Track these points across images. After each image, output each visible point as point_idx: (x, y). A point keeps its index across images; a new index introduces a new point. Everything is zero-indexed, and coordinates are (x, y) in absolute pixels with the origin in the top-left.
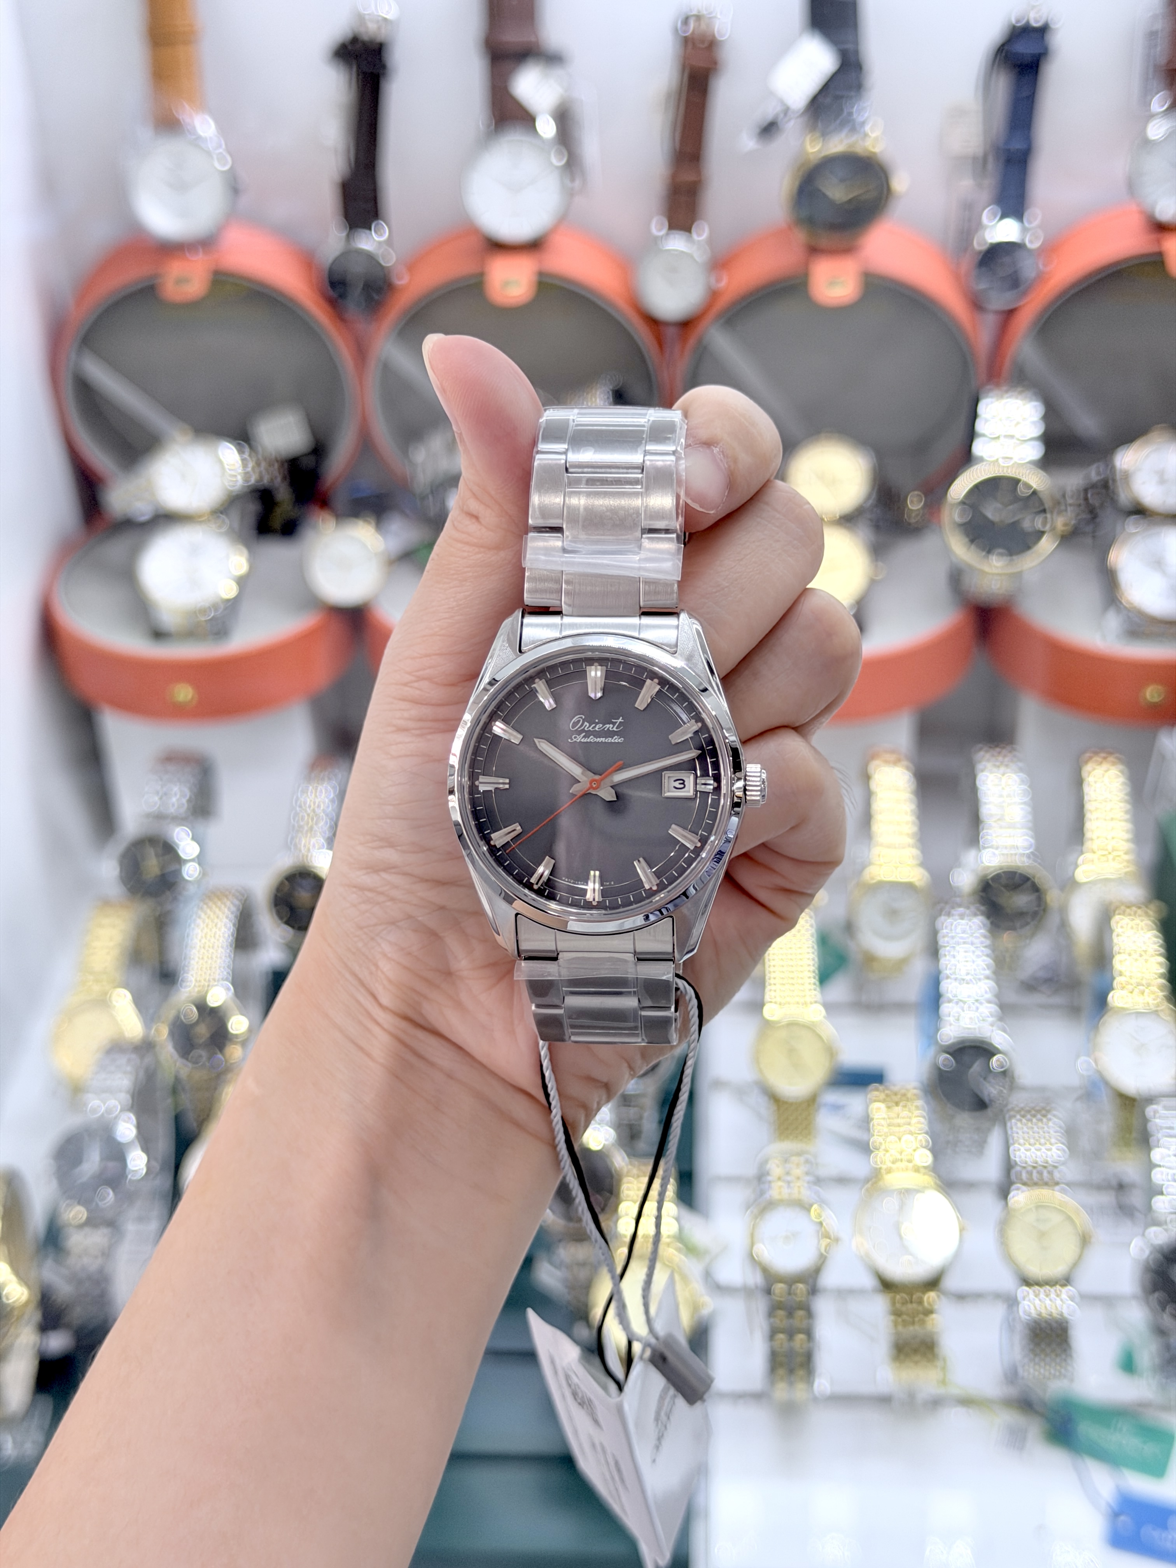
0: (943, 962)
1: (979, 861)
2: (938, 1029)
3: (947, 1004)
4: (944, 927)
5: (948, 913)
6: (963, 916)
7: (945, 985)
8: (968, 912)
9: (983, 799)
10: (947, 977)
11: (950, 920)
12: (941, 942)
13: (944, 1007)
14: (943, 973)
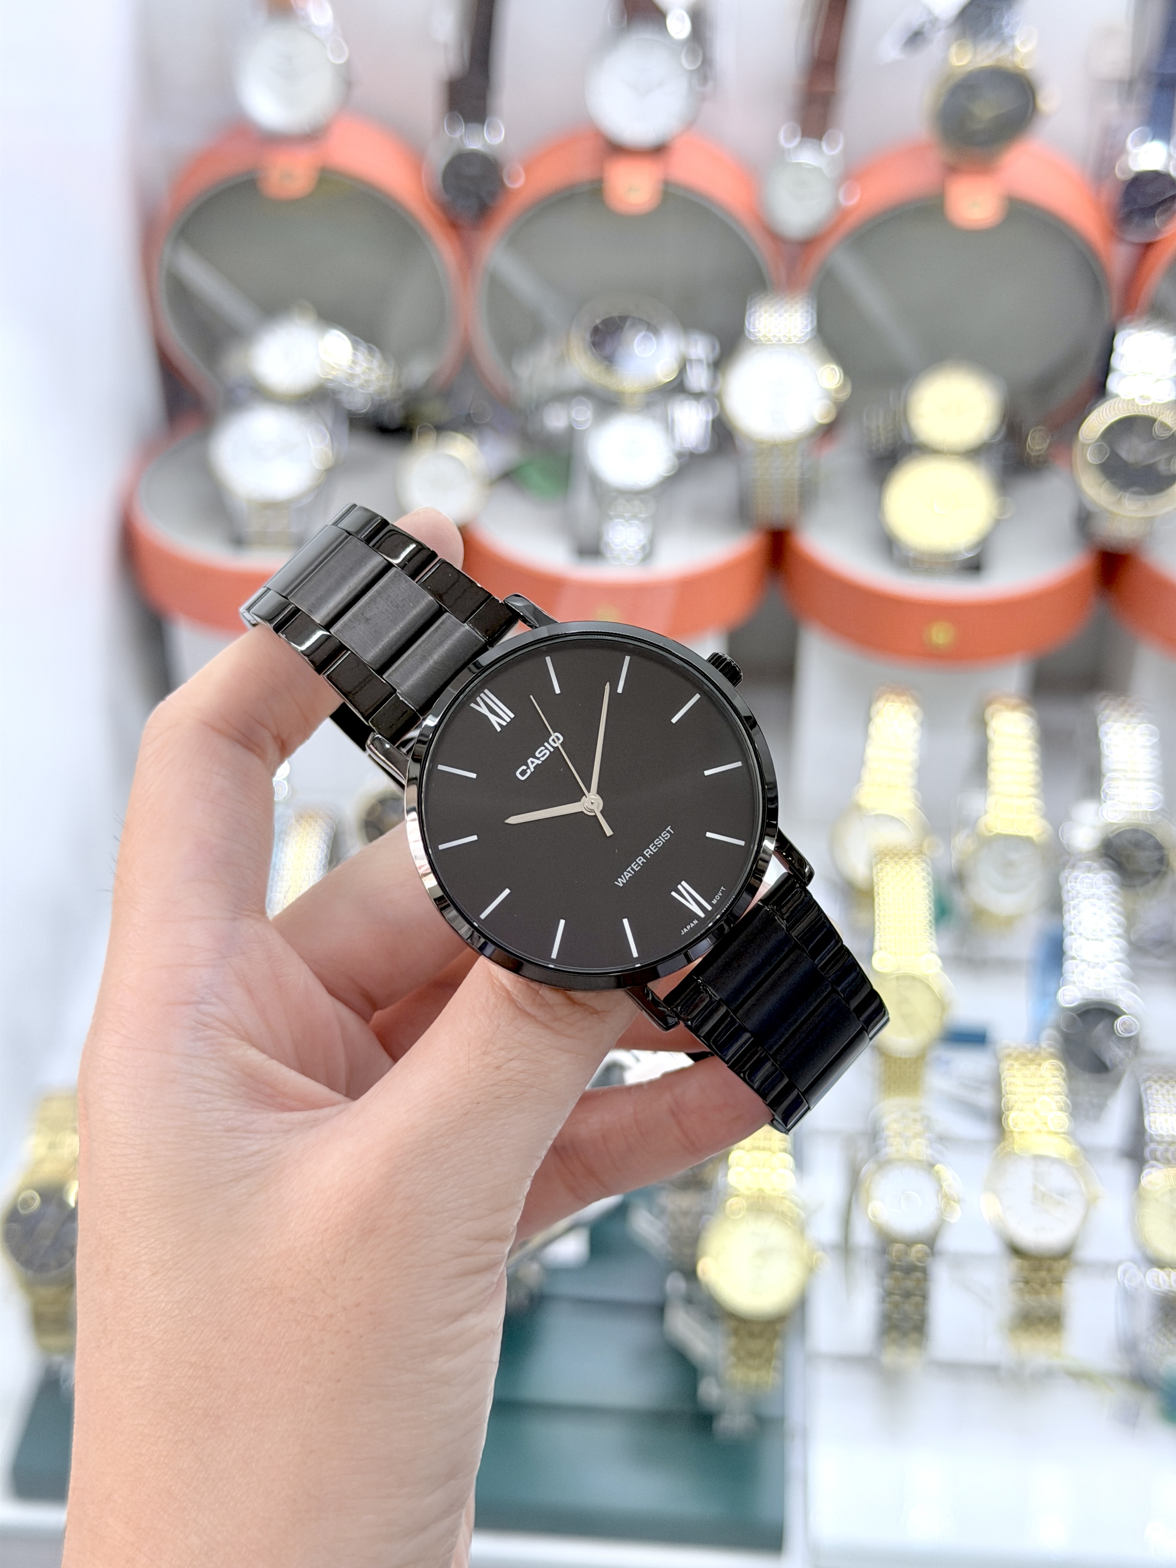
0: (1067, 917)
1: (1101, 816)
2: (1059, 988)
3: (1070, 962)
4: (1069, 881)
5: (1073, 867)
6: (1089, 869)
7: (1068, 942)
8: (1095, 865)
9: (1105, 751)
10: (1072, 934)
11: (1076, 873)
12: (1065, 897)
13: (1068, 965)
14: (1068, 929)
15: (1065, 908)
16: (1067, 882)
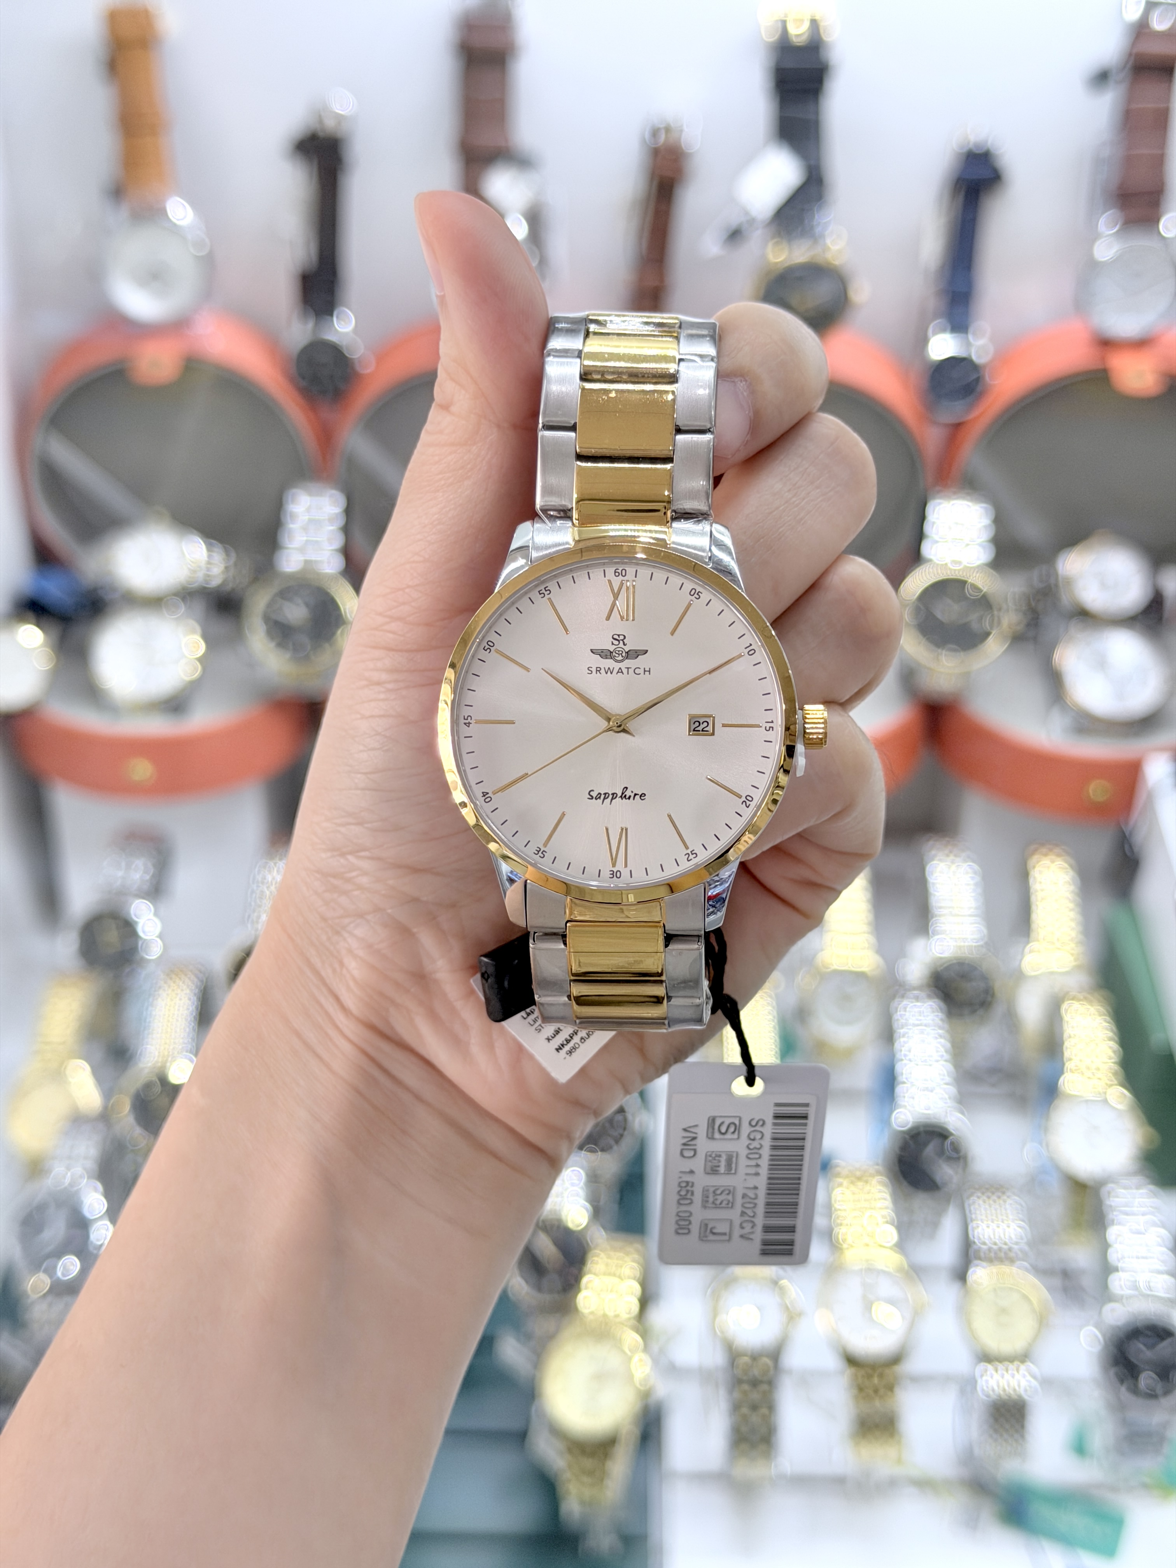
0: (897, 1045)
1: (928, 949)
2: (891, 1112)
3: (901, 1086)
4: (899, 1010)
5: (903, 996)
6: (917, 999)
7: (898, 1067)
8: (923, 994)
9: (931, 890)
10: (902, 1060)
11: (905, 1002)
12: (895, 1025)
13: (899, 1090)
14: (898, 1056)
15: (896, 1035)
16: (896, 1011)
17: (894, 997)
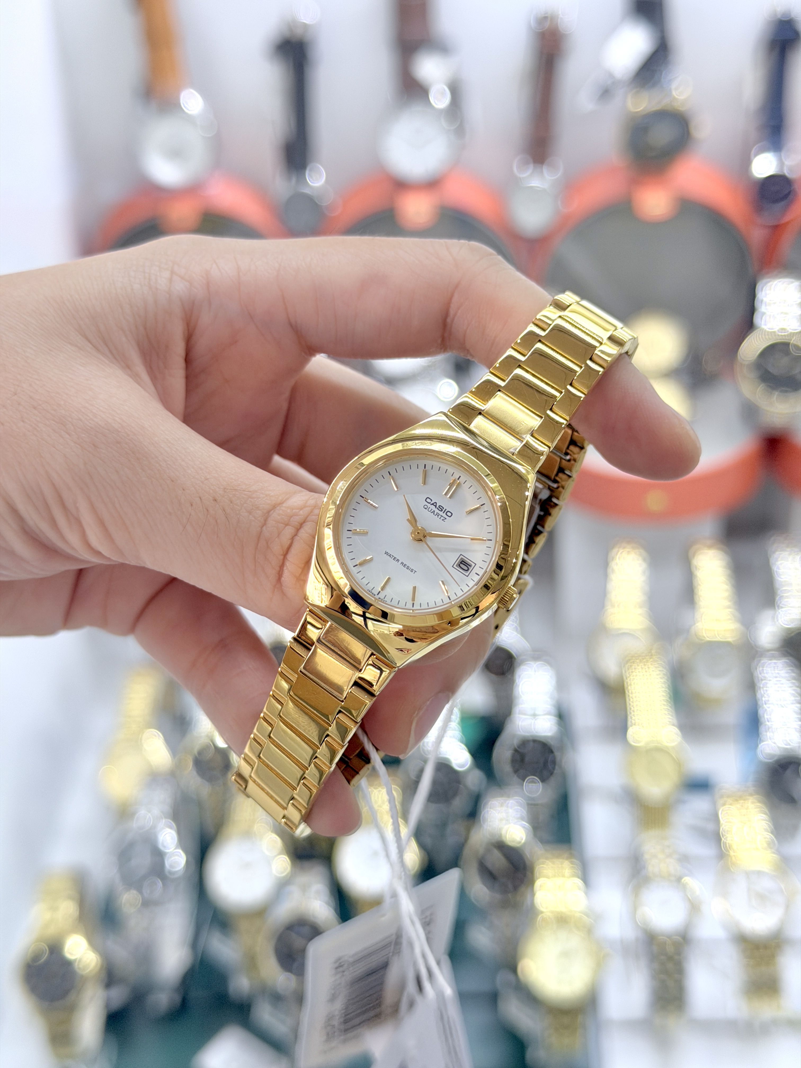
0: (758, 695)
1: (776, 620)
2: (758, 745)
4: (758, 668)
5: (761, 657)
6: (772, 658)
7: (760, 712)
8: (776, 655)
10: (763, 706)
11: (763, 662)
12: (756, 681)
13: (762, 729)
14: (760, 703)
15: (757, 687)
16: (756, 669)
17: (753, 658)
